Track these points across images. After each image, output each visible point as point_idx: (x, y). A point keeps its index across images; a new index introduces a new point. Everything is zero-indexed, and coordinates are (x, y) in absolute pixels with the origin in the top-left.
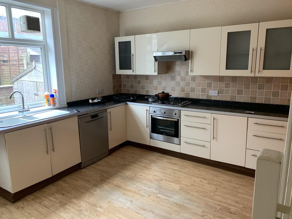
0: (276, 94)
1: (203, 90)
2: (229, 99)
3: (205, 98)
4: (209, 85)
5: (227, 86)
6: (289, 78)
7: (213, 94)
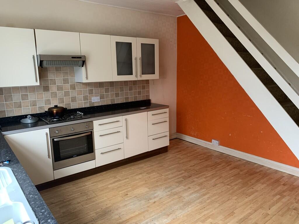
0: (139, 93)
1: (85, 98)
2: (110, 103)
3: (88, 105)
4: (91, 92)
5: (107, 91)
6: (145, 80)
7: (96, 100)
